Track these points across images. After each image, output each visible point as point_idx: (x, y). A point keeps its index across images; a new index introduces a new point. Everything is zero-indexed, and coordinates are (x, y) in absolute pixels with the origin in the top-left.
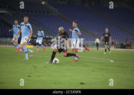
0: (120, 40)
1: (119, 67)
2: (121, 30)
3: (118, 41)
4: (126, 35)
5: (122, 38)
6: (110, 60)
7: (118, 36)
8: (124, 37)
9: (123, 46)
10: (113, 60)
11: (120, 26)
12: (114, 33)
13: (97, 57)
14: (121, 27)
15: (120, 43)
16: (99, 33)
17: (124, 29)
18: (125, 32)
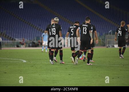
0: (30, 38)
1: (33, 67)
2: (32, 27)
3: (29, 39)
4: (36, 32)
5: (33, 36)
6: (23, 60)
7: (28, 35)
8: (35, 35)
9: (34, 44)
10: (25, 60)
11: (30, 23)
12: (24, 31)
13: (8, 58)
14: (31, 25)
15: (31, 41)
16: (8, 31)
17: (35, 27)
18: (36, 30)
